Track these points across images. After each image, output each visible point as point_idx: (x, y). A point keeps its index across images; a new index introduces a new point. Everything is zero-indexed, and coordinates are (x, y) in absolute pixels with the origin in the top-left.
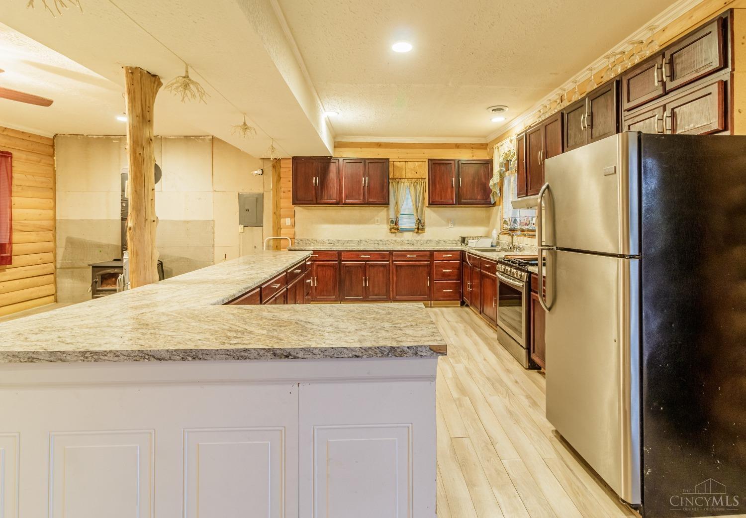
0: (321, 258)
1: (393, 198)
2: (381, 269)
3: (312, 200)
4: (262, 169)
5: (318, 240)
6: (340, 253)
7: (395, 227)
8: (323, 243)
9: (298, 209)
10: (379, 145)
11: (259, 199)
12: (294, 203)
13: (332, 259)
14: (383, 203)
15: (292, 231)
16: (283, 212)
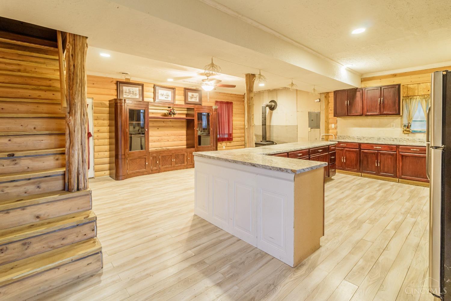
0: (348, 146)
1: (406, 110)
2: (390, 156)
3: (345, 114)
4: (319, 99)
5: (350, 136)
6: (360, 144)
7: (408, 129)
8: (354, 138)
9: (339, 119)
10: (395, 75)
11: (318, 115)
12: (335, 116)
13: (355, 148)
14: (395, 114)
15: (335, 131)
16: (330, 121)
